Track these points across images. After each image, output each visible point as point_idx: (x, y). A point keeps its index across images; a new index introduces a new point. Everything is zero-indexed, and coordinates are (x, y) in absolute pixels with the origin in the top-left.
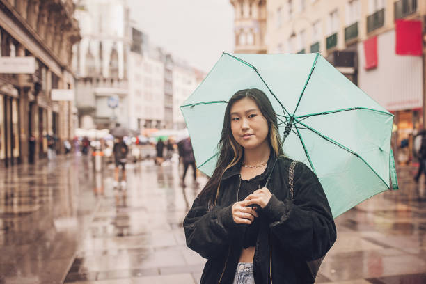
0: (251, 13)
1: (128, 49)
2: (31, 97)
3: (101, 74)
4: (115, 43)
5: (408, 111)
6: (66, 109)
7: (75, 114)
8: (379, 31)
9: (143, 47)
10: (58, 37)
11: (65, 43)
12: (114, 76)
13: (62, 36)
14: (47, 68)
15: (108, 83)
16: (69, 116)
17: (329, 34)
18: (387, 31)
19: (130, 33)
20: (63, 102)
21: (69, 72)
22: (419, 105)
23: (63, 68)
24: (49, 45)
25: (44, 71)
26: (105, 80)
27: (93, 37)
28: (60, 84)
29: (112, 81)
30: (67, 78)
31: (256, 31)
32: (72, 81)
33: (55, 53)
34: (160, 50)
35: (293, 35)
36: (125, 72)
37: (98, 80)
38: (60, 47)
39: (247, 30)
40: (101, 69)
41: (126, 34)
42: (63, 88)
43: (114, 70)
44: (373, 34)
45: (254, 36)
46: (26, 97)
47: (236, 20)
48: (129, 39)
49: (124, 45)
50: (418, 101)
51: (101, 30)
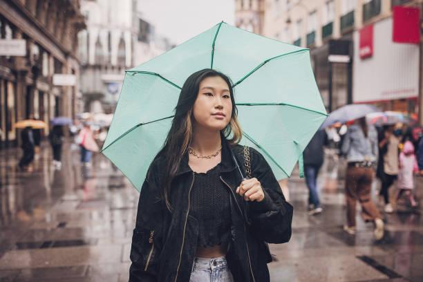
0: (250, 5)
1: (135, 38)
2: (29, 81)
3: (110, 62)
4: (123, 34)
5: (403, 100)
6: (69, 93)
7: (80, 99)
8: (375, 19)
9: (150, 37)
10: (61, 24)
11: (69, 30)
12: (122, 64)
13: (65, 22)
14: (49, 54)
15: (116, 71)
16: (73, 101)
17: (325, 22)
18: (383, 19)
19: (137, 23)
20: (67, 87)
21: (74, 58)
22: (415, 94)
23: (67, 54)
24: (51, 31)
25: (45, 56)
26: (113, 68)
27: (101, 27)
28: (64, 69)
29: (120, 69)
30: (71, 63)
31: (256, 22)
32: (77, 67)
33: (58, 39)
34: (166, 40)
35: (289, 21)
36: (132, 60)
37: (106, 68)
38: (64, 34)
39: (246, 21)
40: (110, 57)
41: (133, 25)
42: (67, 73)
43: (122, 59)
44: (368, 23)
45: (254, 26)
46: (23, 80)
47: (237, 12)
48: (137, 29)
49: (132, 35)
50: (413, 90)
51: (109, 21)
